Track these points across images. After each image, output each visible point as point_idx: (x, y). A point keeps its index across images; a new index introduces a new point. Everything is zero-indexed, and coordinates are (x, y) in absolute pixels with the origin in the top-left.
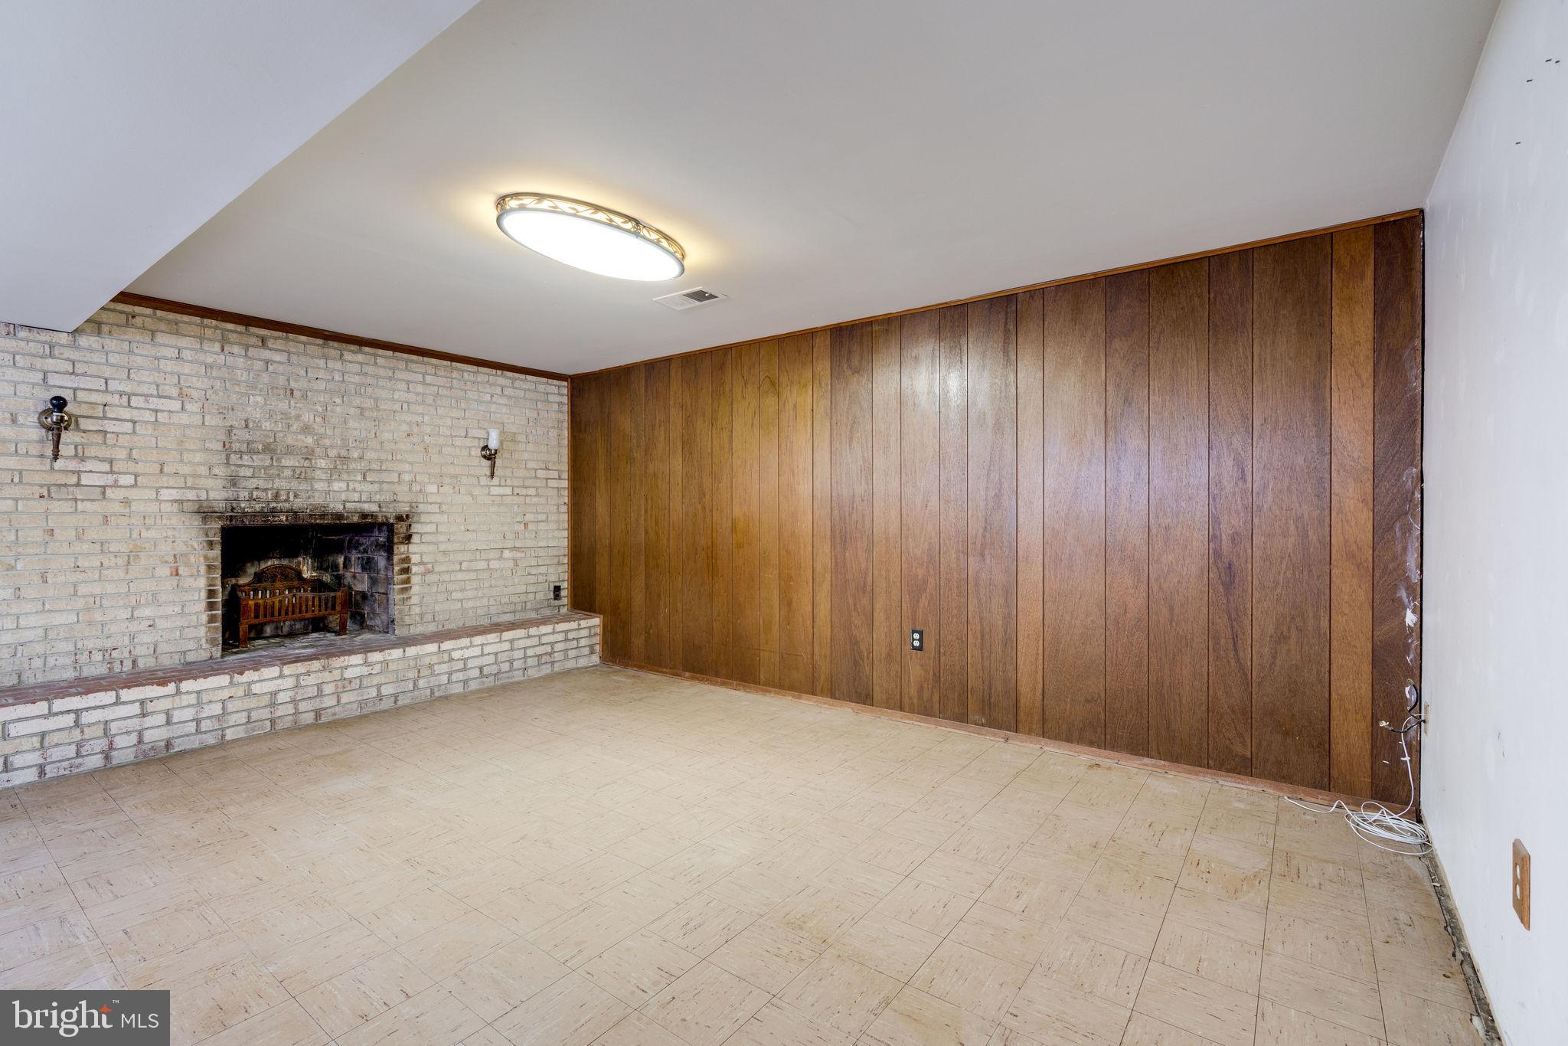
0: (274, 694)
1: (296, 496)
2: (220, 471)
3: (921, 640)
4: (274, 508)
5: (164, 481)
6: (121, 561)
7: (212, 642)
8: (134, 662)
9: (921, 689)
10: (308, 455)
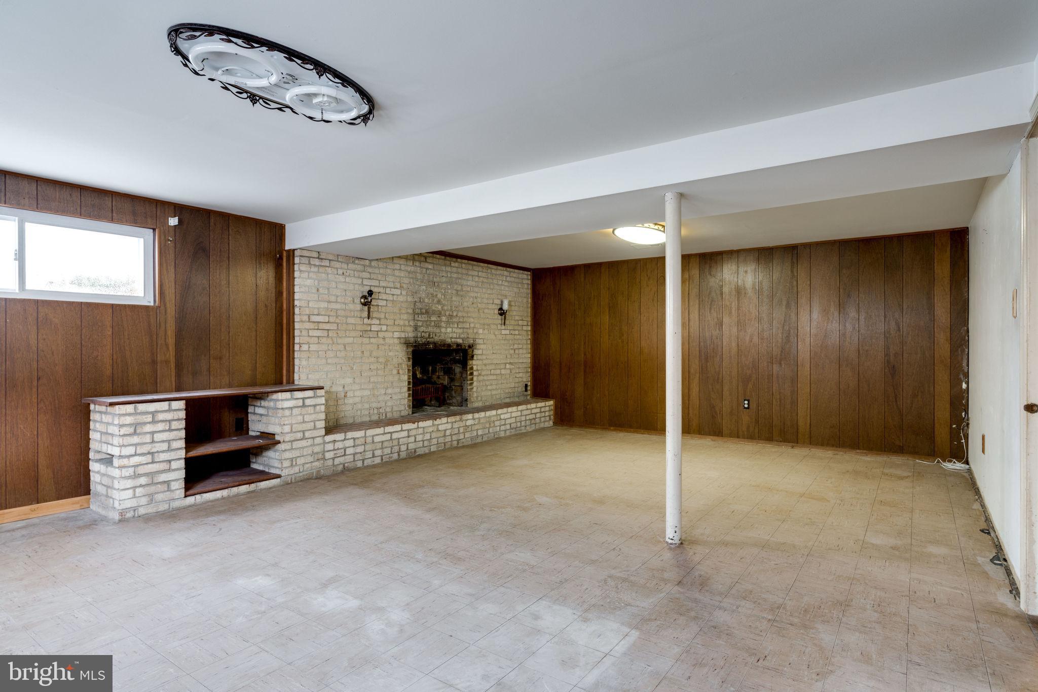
0: (445, 431)
1: (435, 335)
2: (412, 323)
3: (748, 404)
4: (429, 341)
5: (395, 328)
7: (409, 406)
8: (386, 414)
9: (748, 427)
10: (440, 315)
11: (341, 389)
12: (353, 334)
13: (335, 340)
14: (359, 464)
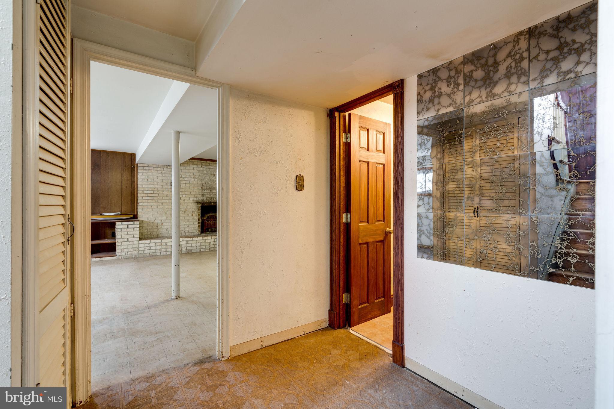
0: (210, 242)
2: (201, 193)
4: (211, 202)
5: (191, 196)
6: (183, 213)
7: (199, 231)
8: (185, 234)
11: (160, 222)
12: (167, 198)
13: (157, 201)
14: (158, 254)
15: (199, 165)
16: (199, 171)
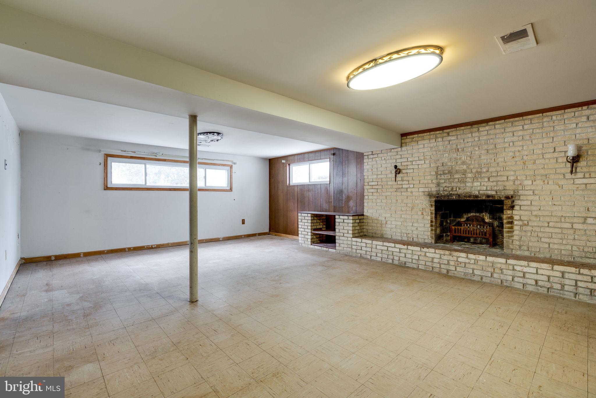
1: (459, 189)
2: (434, 181)
4: (451, 193)
5: (421, 185)
6: (410, 209)
7: (432, 237)
8: (413, 238)
10: (464, 173)
11: (384, 219)
12: (391, 190)
13: (381, 193)
14: (369, 257)
15: (432, 139)
16: (431, 148)
